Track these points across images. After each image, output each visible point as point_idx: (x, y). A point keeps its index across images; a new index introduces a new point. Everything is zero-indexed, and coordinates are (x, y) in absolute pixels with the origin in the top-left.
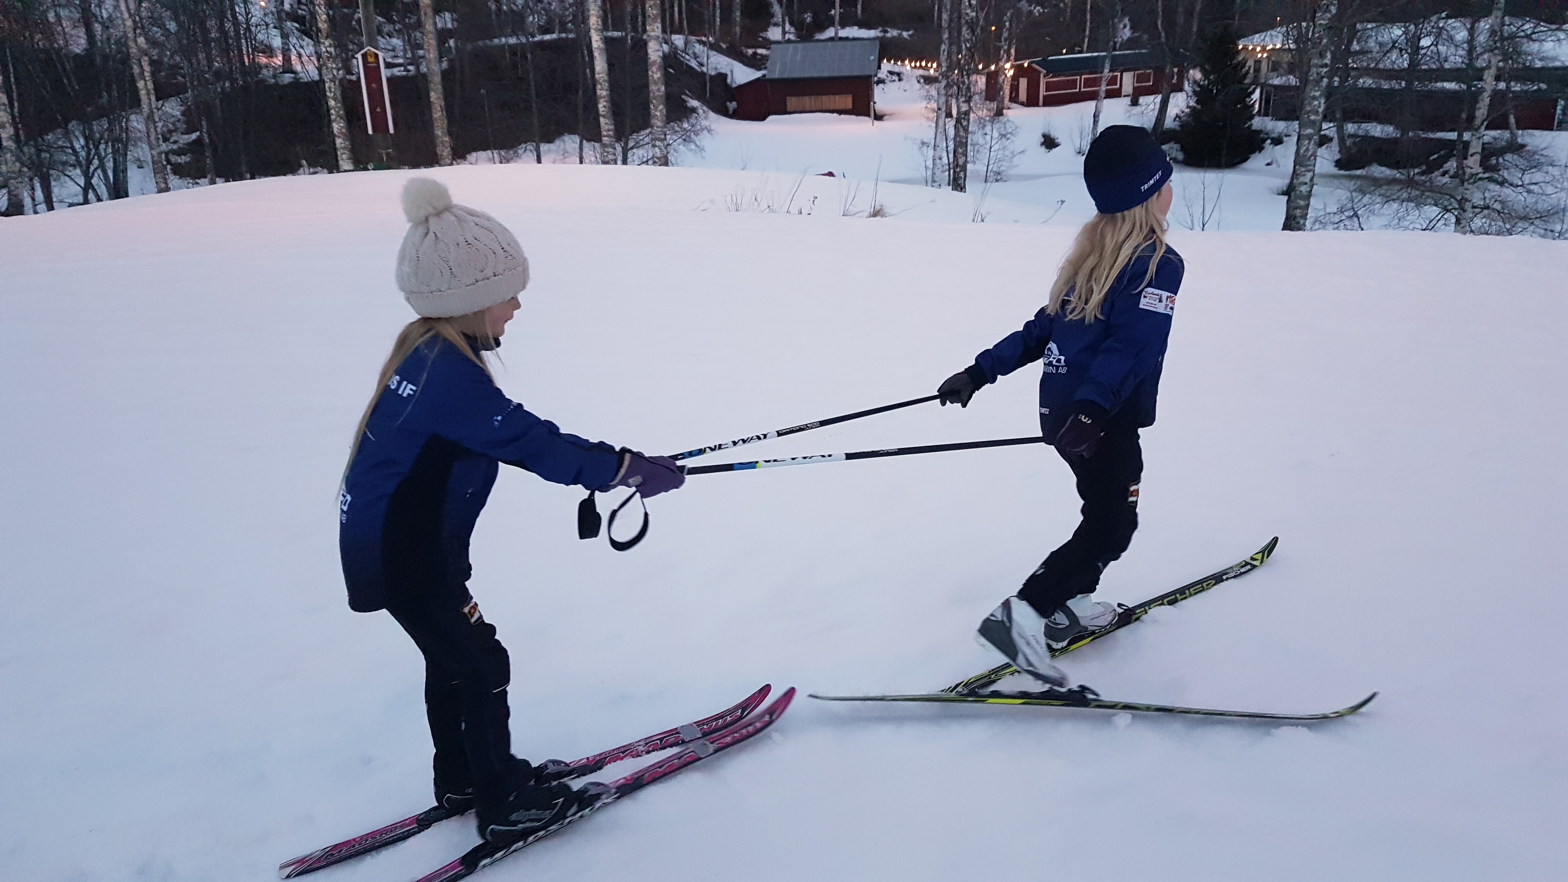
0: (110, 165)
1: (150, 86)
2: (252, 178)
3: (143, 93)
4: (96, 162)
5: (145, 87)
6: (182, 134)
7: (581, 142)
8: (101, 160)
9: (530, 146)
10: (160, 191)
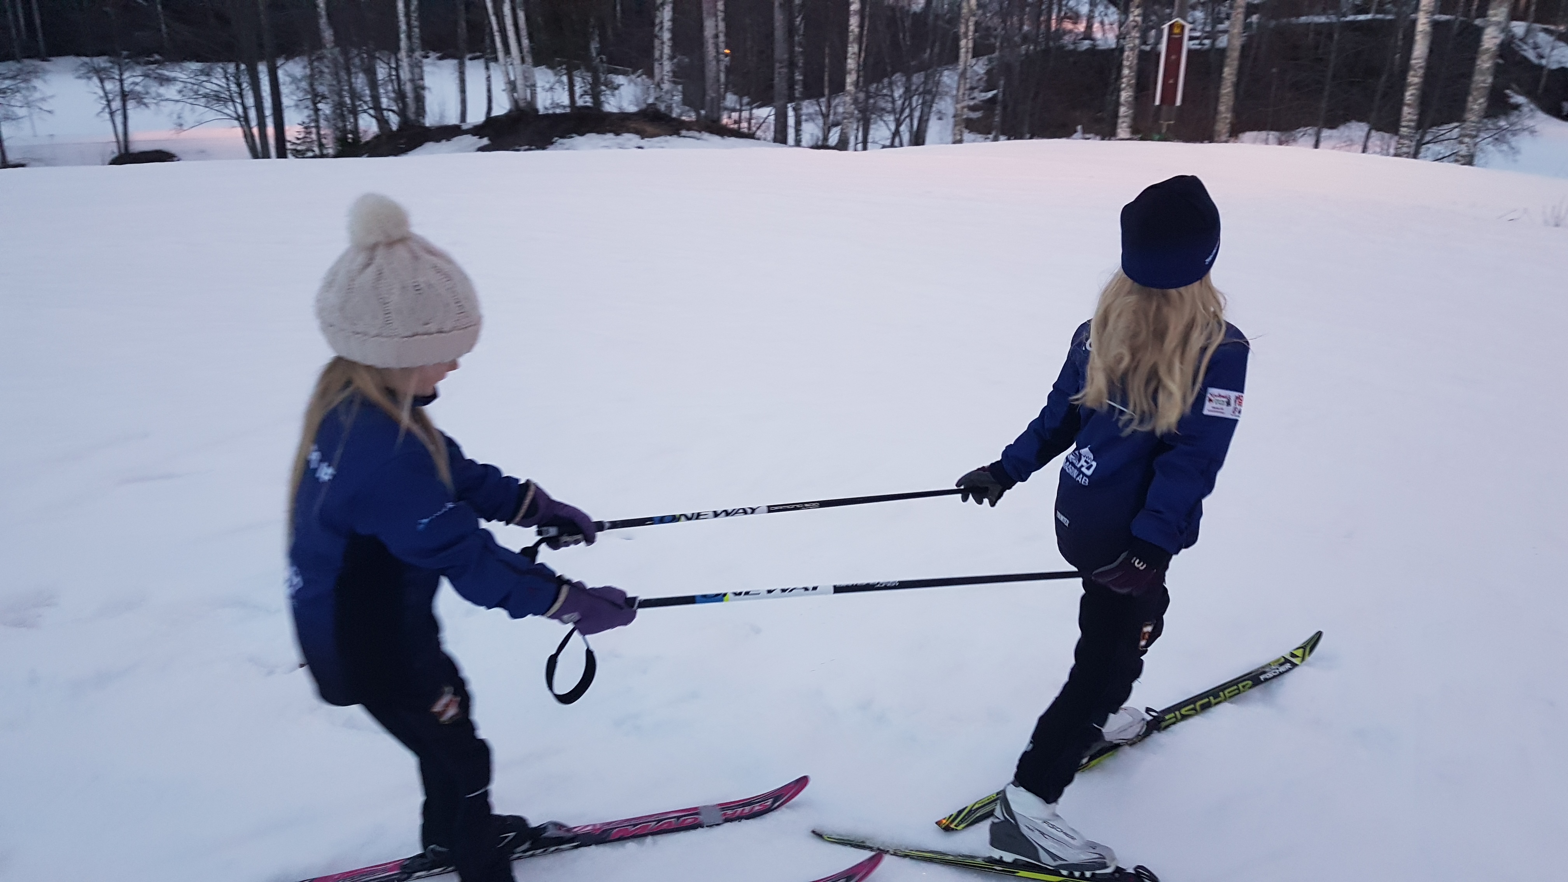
0: (917, 114)
1: (971, 45)
2: (1031, 138)
3: (963, 51)
4: (907, 111)
5: (967, 44)
6: (982, 91)
7: (1370, 131)
8: (912, 110)
9: (1311, 130)
10: (954, 142)
